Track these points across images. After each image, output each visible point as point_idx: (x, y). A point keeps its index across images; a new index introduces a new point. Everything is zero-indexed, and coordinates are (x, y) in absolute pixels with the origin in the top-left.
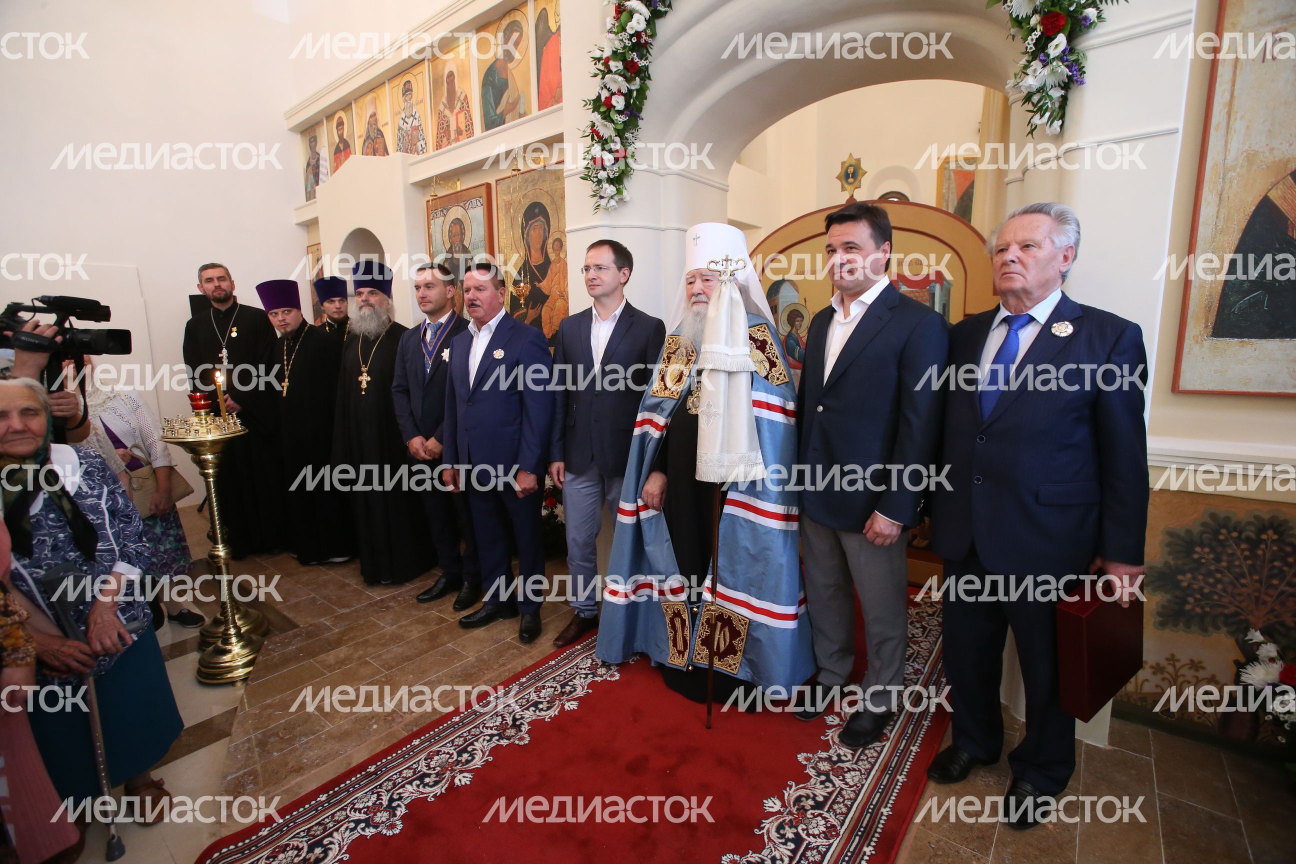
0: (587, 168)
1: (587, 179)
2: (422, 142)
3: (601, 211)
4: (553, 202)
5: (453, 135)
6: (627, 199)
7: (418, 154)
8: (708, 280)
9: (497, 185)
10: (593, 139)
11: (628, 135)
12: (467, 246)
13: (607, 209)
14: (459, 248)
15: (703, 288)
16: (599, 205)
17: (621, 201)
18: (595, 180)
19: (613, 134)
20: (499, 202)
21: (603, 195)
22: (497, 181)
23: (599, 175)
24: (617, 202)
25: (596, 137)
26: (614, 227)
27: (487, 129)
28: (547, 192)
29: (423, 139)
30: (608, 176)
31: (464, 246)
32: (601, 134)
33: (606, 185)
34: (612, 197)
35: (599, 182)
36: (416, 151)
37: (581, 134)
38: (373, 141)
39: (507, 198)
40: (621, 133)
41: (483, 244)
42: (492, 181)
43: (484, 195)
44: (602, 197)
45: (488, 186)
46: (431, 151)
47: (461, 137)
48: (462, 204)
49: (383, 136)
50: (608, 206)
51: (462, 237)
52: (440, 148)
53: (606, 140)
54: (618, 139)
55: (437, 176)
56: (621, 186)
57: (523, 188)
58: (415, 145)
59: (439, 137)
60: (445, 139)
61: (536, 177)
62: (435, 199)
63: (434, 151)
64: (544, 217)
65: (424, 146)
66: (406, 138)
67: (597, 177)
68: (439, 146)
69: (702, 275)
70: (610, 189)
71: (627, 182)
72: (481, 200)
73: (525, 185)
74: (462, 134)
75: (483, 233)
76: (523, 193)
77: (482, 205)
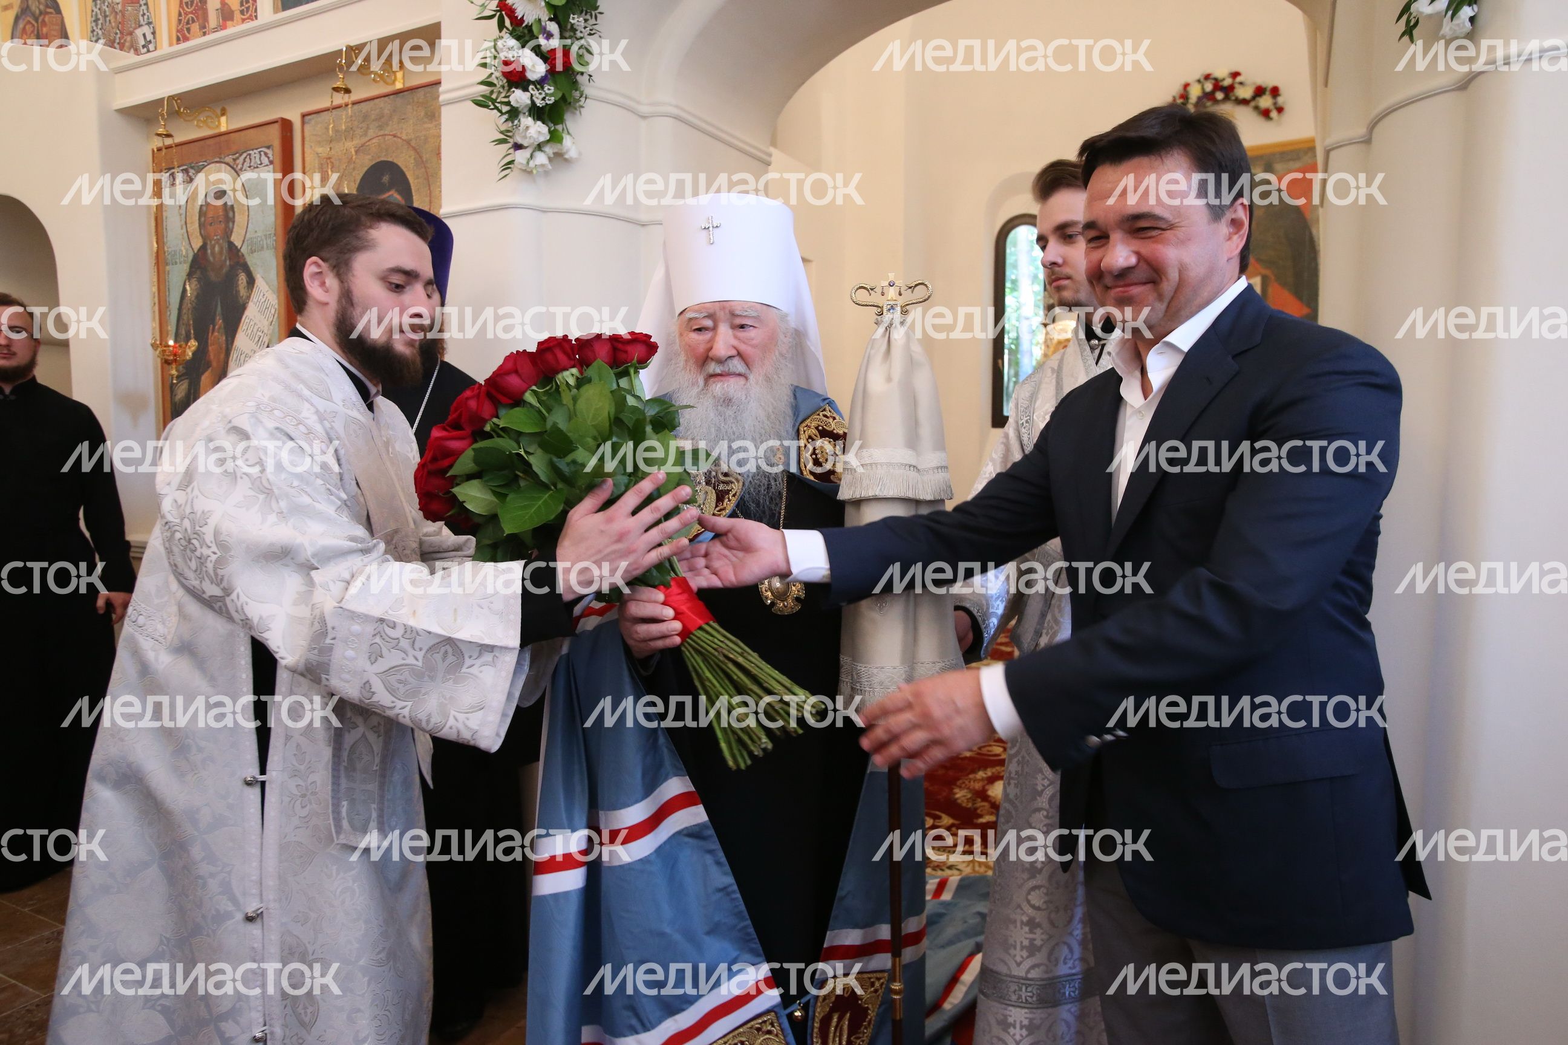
0: (486, 83)
1: (487, 107)
2: (146, 29)
3: (514, 174)
4: (421, 162)
5: (213, 20)
6: (572, 154)
7: (137, 52)
8: (742, 327)
9: (303, 123)
10: (501, 26)
11: (576, 20)
12: (238, 244)
13: (528, 172)
14: (221, 248)
15: (735, 343)
16: (511, 162)
17: (559, 157)
18: (505, 109)
19: (545, 15)
20: (307, 159)
21: (520, 140)
22: (304, 116)
23: (512, 99)
24: (550, 159)
25: (507, 22)
26: (544, 211)
27: (285, 7)
28: (408, 142)
29: (149, 23)
30: (533, 102)
31: (231, 245)
32: (519, 14)
33: (527, 121)
34: (539, 147)
35: (514, 113)
36: (132, 46)
37: (475, 12)
38: (37, 20)
39: (323, 150)
40: (560, 17)
41: (271, 241)
42: (293, 115)
43: (277, 143)
44: (518, 147)
45: (286, 126)
46: (165, 46)
47: (229, 23)
48: (229, 159)
49: (58, 11)
50: (532, 164)
51: (227, 227)
52: (186, 39)
53: (529, 28)
54: (553, 27)
55: (171, 98)
56: (559, 127)
57: (359, 132)
58: (131, 34)
59: (184, 21)
60: (195, 27)
61: (386, 111)
62: (168, 147)
63: (171, 45)
64: (399, 192)
65: (149, 37)
66: (112, 18)
67: (508, 103)
68: (182, 36)
69: (733, 315)
70: (535, 130)
71: (572, 122)
72: (270, 152)
73: (364, 125)
74: (232, 19)
75: (272, 218)
76: (357, 142)
77: (271, 162)
